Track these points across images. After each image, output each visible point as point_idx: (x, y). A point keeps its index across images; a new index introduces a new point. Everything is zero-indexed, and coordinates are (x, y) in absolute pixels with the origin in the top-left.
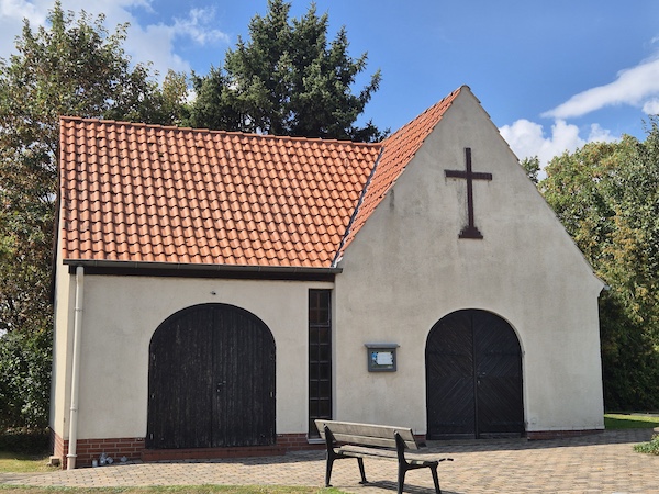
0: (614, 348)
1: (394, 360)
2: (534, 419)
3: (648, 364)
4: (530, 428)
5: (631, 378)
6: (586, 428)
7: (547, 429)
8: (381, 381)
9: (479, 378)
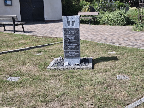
0: (64, 3)
1: (11, 3)
2: (46, 17)
3: (71, 7)
4: (46, 20)
5: (68, 10)
6: (58, 19)
7: (50, 20)
8: (8, 8)
9: (33, 8)
